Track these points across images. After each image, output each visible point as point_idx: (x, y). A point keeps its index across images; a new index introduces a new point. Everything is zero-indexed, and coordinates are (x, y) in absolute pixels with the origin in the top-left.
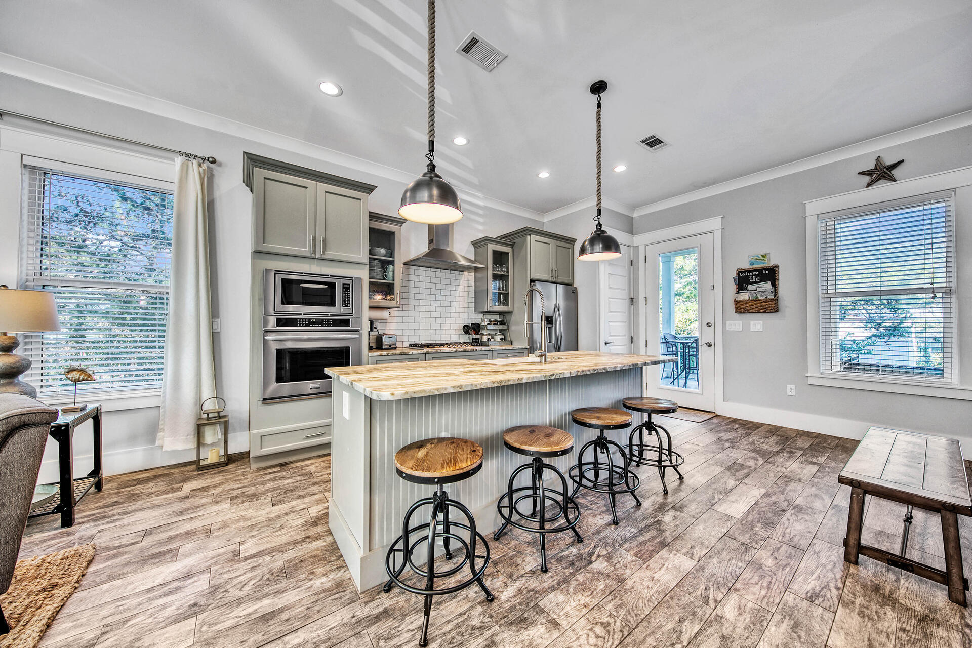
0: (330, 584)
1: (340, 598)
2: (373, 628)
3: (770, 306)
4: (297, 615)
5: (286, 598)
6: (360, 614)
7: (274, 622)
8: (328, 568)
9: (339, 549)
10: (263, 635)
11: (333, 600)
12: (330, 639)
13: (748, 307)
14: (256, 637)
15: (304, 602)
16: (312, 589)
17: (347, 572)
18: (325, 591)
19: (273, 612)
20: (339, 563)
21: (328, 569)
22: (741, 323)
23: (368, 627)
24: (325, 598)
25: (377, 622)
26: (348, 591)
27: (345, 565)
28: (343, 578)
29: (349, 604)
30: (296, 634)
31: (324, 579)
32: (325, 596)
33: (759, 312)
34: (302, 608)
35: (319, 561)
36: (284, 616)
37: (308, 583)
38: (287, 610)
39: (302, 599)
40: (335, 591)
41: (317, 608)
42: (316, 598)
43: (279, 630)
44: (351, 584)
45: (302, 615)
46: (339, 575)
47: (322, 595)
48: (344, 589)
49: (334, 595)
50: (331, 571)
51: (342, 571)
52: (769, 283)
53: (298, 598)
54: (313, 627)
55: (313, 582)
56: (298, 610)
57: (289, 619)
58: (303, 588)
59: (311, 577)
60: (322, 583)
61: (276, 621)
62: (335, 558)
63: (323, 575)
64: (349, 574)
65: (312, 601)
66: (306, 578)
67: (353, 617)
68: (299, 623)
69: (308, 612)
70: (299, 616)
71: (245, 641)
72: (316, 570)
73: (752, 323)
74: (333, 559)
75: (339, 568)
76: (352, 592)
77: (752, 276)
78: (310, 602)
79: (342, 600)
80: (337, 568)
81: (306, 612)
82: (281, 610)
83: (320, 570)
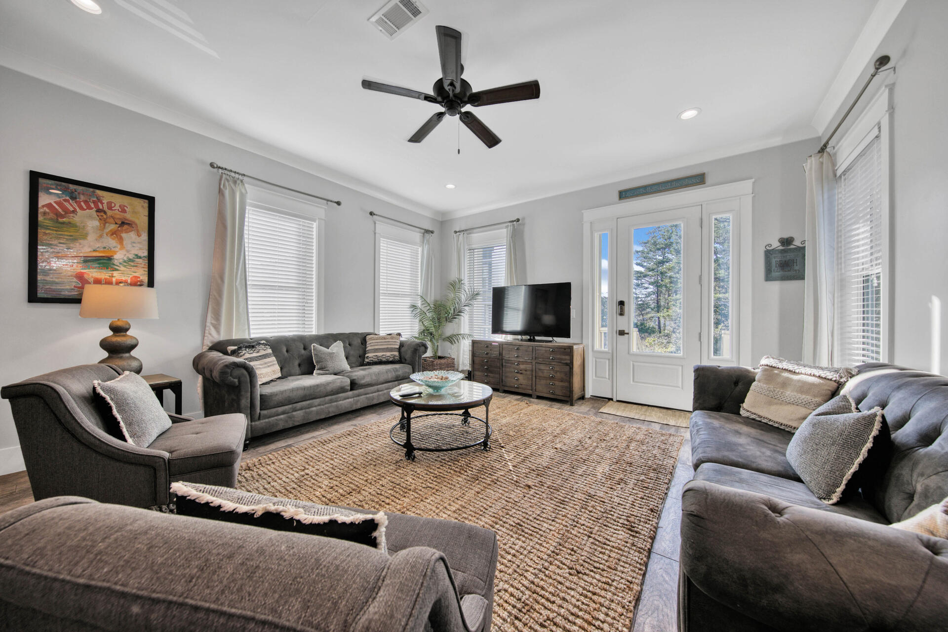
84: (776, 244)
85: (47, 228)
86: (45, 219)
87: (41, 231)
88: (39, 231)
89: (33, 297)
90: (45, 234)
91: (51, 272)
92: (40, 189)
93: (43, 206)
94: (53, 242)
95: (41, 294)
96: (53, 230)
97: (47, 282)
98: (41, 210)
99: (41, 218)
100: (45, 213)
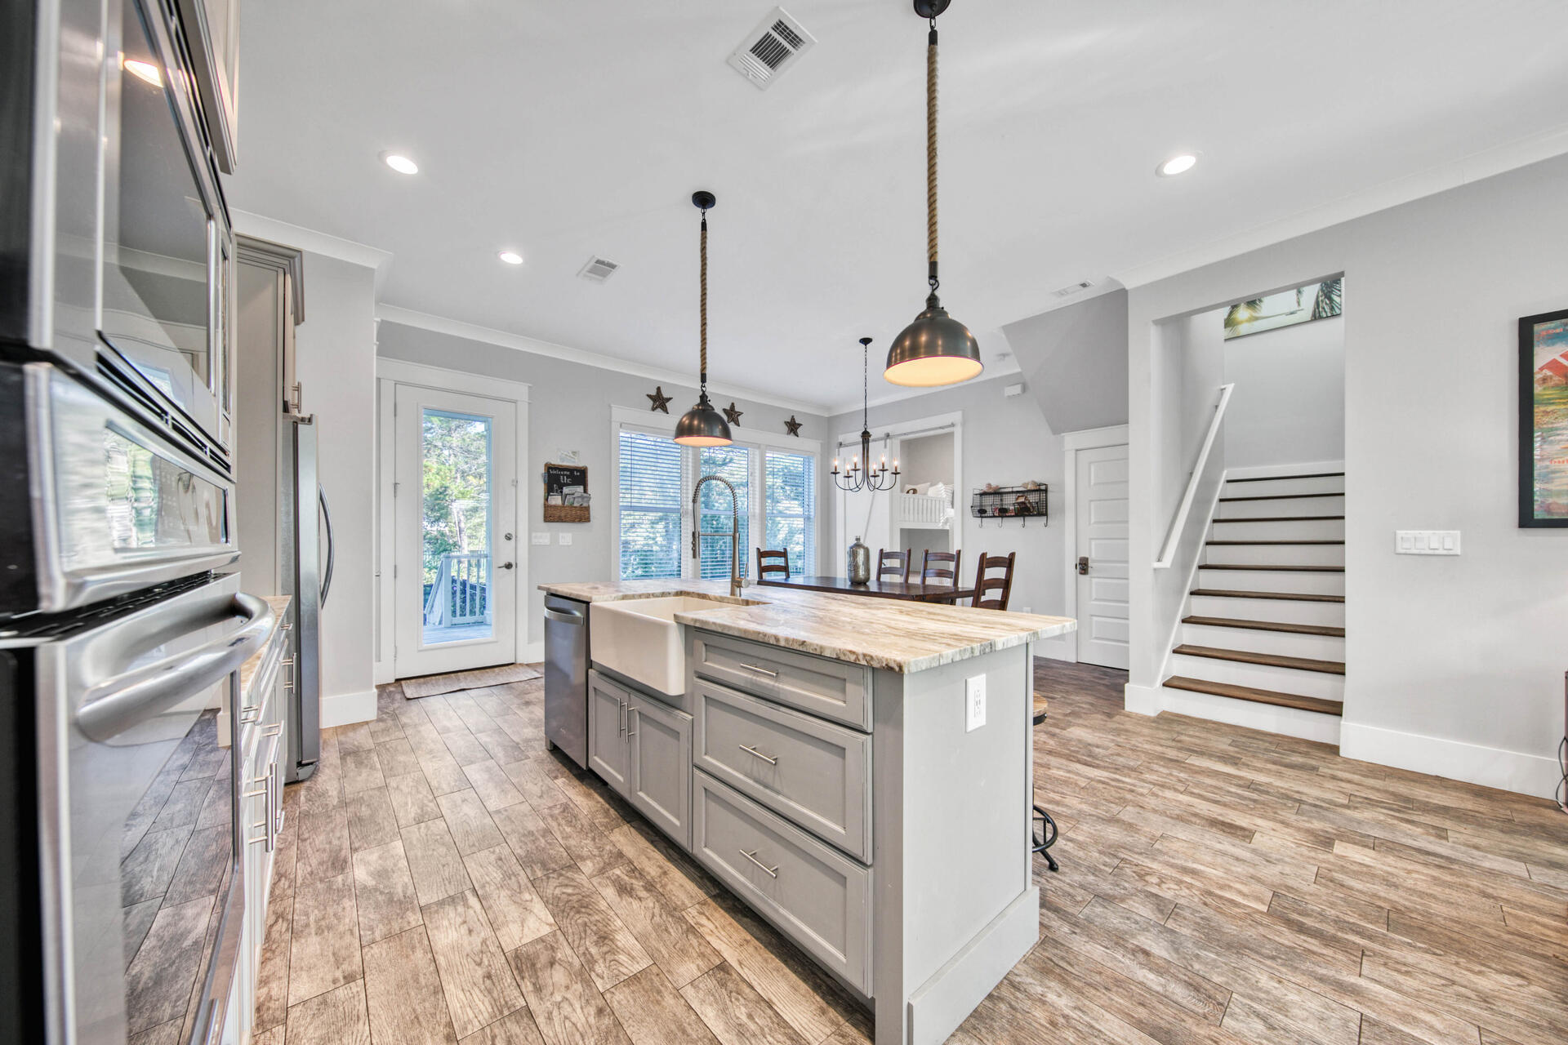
0: (1052, 984)
1: (1063, 958)
2: (1070, 910)
3: (581, 515)
4: (1126, 997)
5: (1121, 1033)
6: (1066, 929)
7: (1160, 1021)
8: (1027, 1004)
9: (975, 1011)
10: (1184, 1021)
11: (1072, 966)
12: (1116, 943)
13: (563, 514)
14: (1195, 1029)
15: (1104, 1000)
16: (1079, 1003)
17: (1016, 971)
18: (1067, 984)
19: (1151, 1035)
20: (1005, 992)
21: (1030, 1002)
22: (548, 534)
23: (1073, 915)
24: (1077, 978)
25: (1061, 909)
26: (1046, 954)
27: (1006, 982)
28: (1030, 971)
29: (1062, 945)
30: (1145, 981)
31: (1051, 997)
32: (1075, 978)
33: (573, 521)
34: (1113, 997)
35: (1022, 1029)
36: (1141, 1013)
37: (1075, 1016)
38: (1133, 1017)
39: (1102, 1007)
40: (1058, 971)
41: (1098, 978)
42: (1086, 989)
43: (1162, 1007)
44: (1032, 956)
45: (1121, 990)
46: (1030, 980)
47: (1076, 983)
48: (1046, 960)
49: (1064, 969)
50: (1029, 996)
51: (1018, 979)
52: (582, 487)
53: (1108, 1016)
54: (1121, 968)
55: (1067, 1011)
56: (1121, 1001)
57: (1140, 1004)
58: (1088, 1019)
59: (1061, 1020)
60: (1059, 996)
61: (1157, 1019)
62: (1002, 1005)
63: (1044, 1003)
64: (1019, 966)
65: (1094, 992)
66: (1069, 1026)
67: (1075, 933)
68: (1133, 987)
69: (1111, 986)
70: (1126, 993)
71: (1212, 1040)
72: (1043, 1022)
73: (561, 535)
74: (1003, 1007)
75: (1015, 986)
76: (1044, 950)
77: (564, 475)
78: (1098, 994)
79: (1064, 954)
80: (1019, 990)
81: (1115, 989)
82: (1140, 1024)
83: (1040, 1014)
85: (1549, 402)
86: (1544, 389)
87: (1538, 410)
88: (1536, 410)
89: (1527, 519)
90: (1546, 413)
91: (1558, 475)
92: (1535, 342)
93: (1541, 369)
94: (1558, 425)
95: (1539, 514)
96: (1560, 403)
97: (1550, 493)
98: (1537, 377)
99: (1538, 389)
100: (1544, 380)
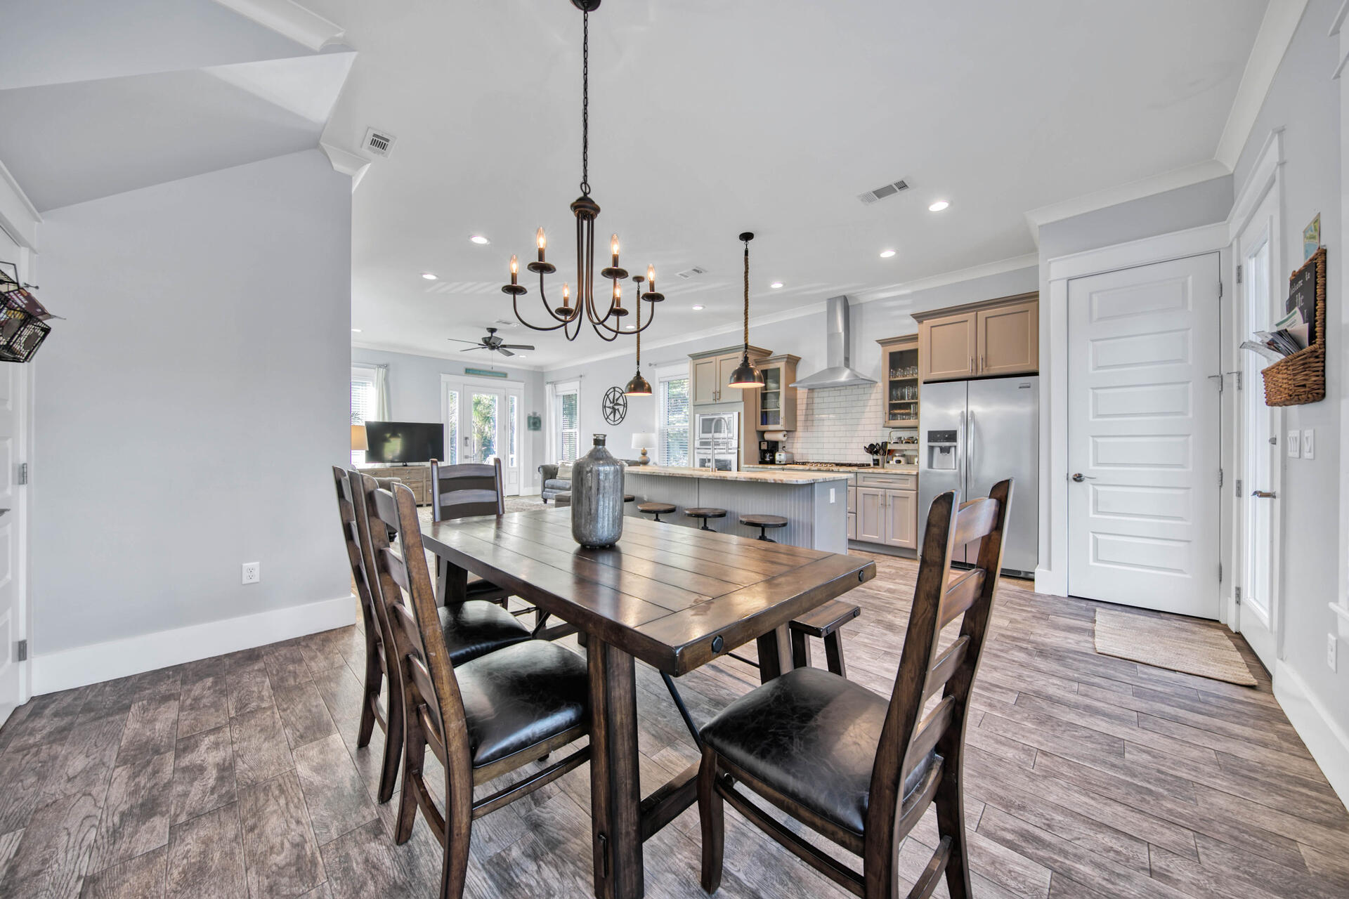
84: (531, 414)
